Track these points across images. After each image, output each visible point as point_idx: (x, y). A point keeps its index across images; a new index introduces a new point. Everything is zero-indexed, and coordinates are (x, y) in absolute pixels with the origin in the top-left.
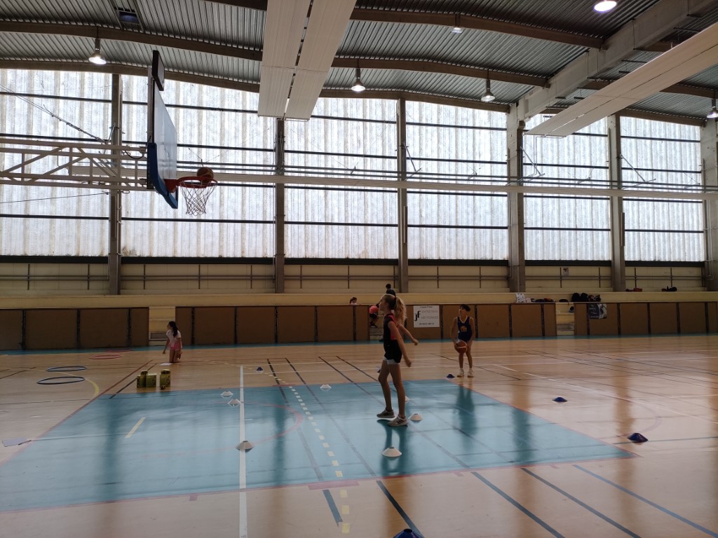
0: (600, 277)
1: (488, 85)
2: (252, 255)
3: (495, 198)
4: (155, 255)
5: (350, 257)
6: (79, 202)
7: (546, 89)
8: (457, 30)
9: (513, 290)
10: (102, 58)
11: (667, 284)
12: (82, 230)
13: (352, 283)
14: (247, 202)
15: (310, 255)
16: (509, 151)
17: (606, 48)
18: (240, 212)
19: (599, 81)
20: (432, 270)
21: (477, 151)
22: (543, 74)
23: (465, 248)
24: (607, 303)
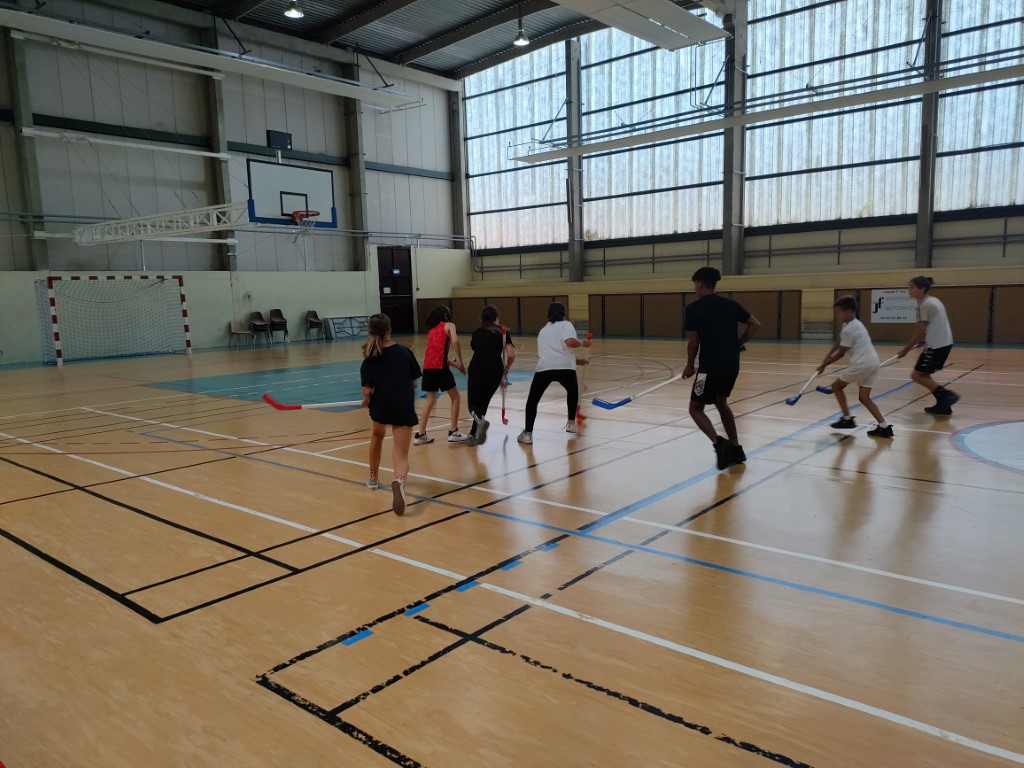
4: (635, 235)
5: (843, 217)
13: (844, 257)
15: (784, 221)
18: (696, 174)
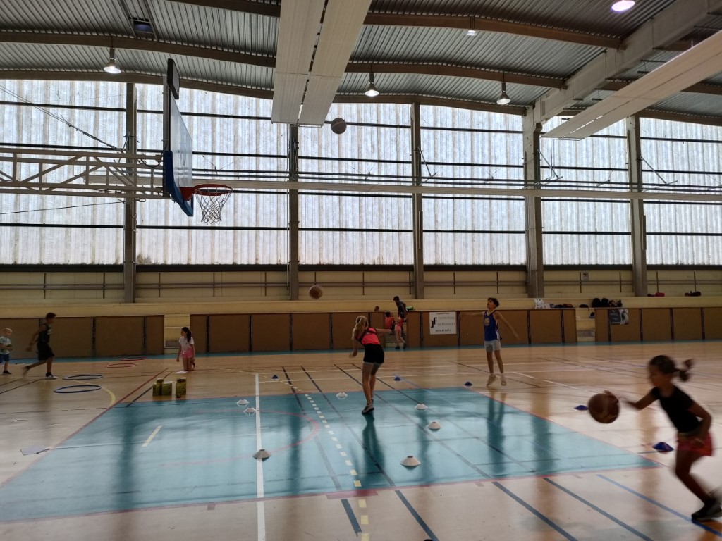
0: (621, 281)
1: (504, 88)
2: (266, 262)
3: (512, 202)
4: (170, 262)
5: (365, 263)
6: (94, 210)
7: (563, 90)
8: (472, 33)
9: (531, 295)
10: (116, 67)
11: (691, 289)
12: (97, 239)
13: (367, 290)
14: (261, 209)
15: (325, 261)
16: (525, 154)
17: (625, 48)
18: (254, 219)
19: (618, 82)
20: (448, 276)
21: (493, 154)
22: (560, 76)
23: (482, 253)
24: (628, 309)
